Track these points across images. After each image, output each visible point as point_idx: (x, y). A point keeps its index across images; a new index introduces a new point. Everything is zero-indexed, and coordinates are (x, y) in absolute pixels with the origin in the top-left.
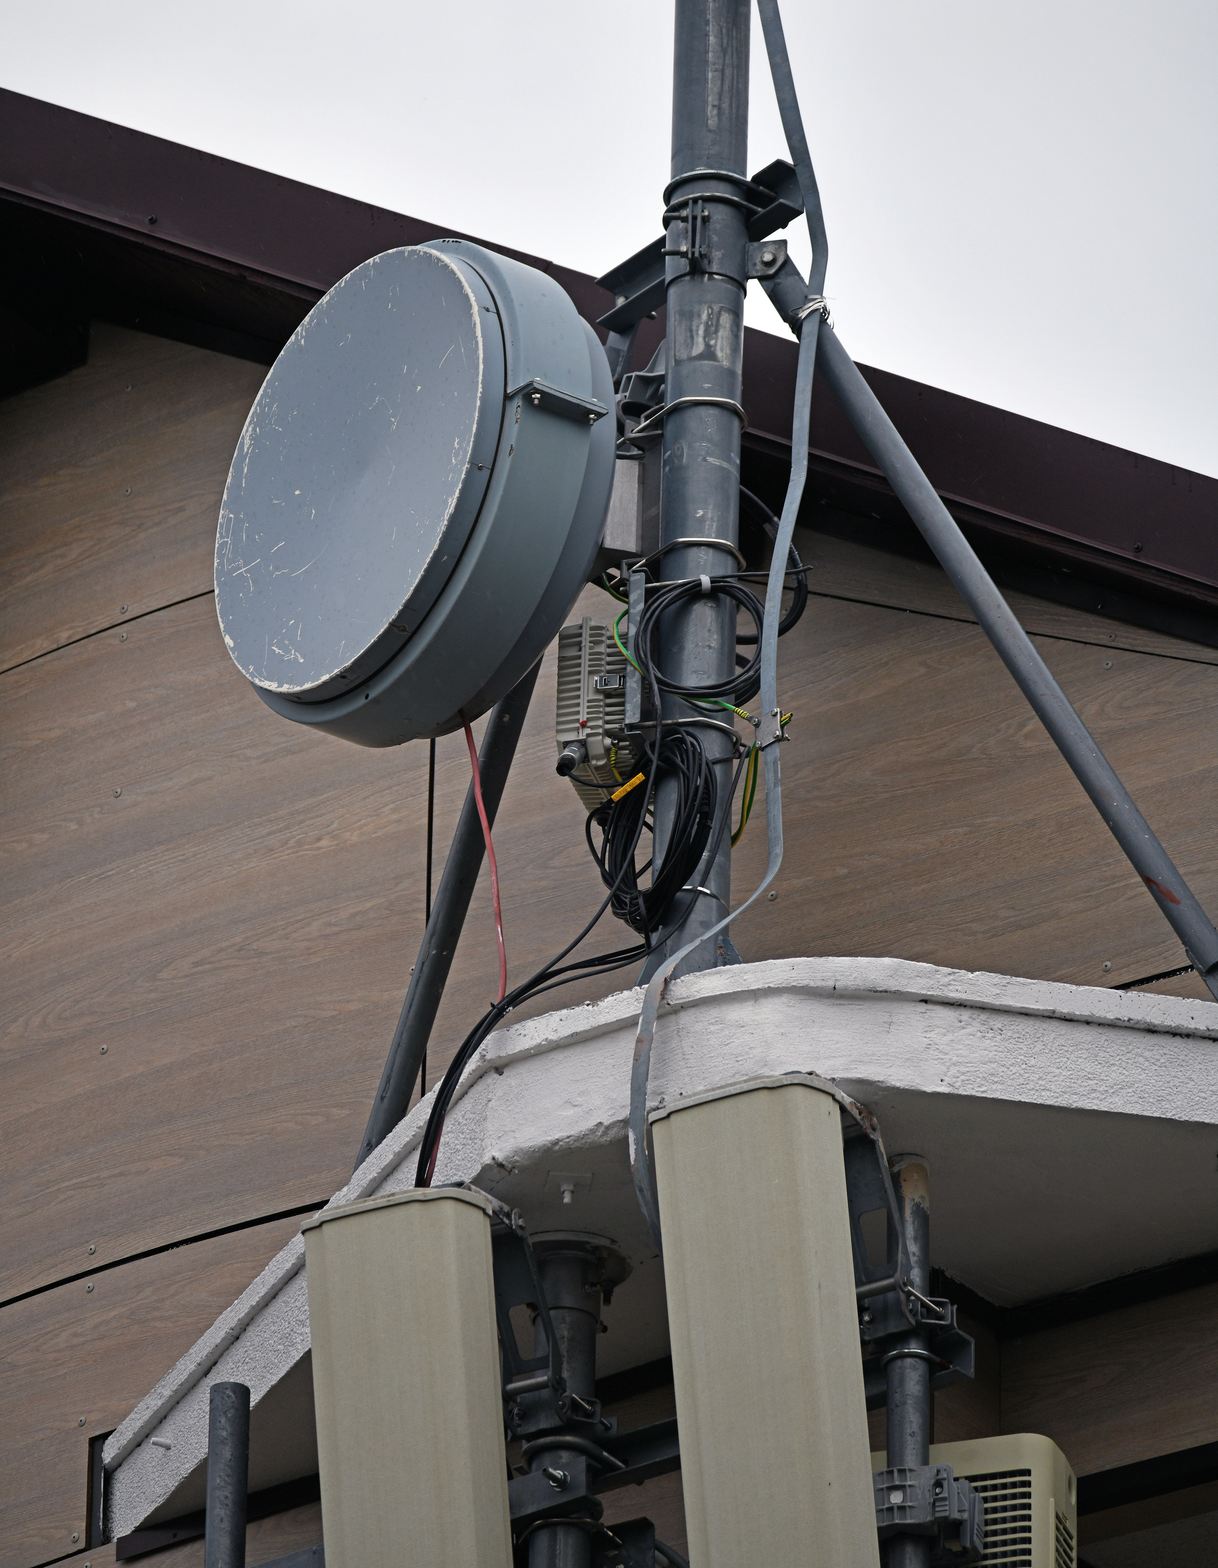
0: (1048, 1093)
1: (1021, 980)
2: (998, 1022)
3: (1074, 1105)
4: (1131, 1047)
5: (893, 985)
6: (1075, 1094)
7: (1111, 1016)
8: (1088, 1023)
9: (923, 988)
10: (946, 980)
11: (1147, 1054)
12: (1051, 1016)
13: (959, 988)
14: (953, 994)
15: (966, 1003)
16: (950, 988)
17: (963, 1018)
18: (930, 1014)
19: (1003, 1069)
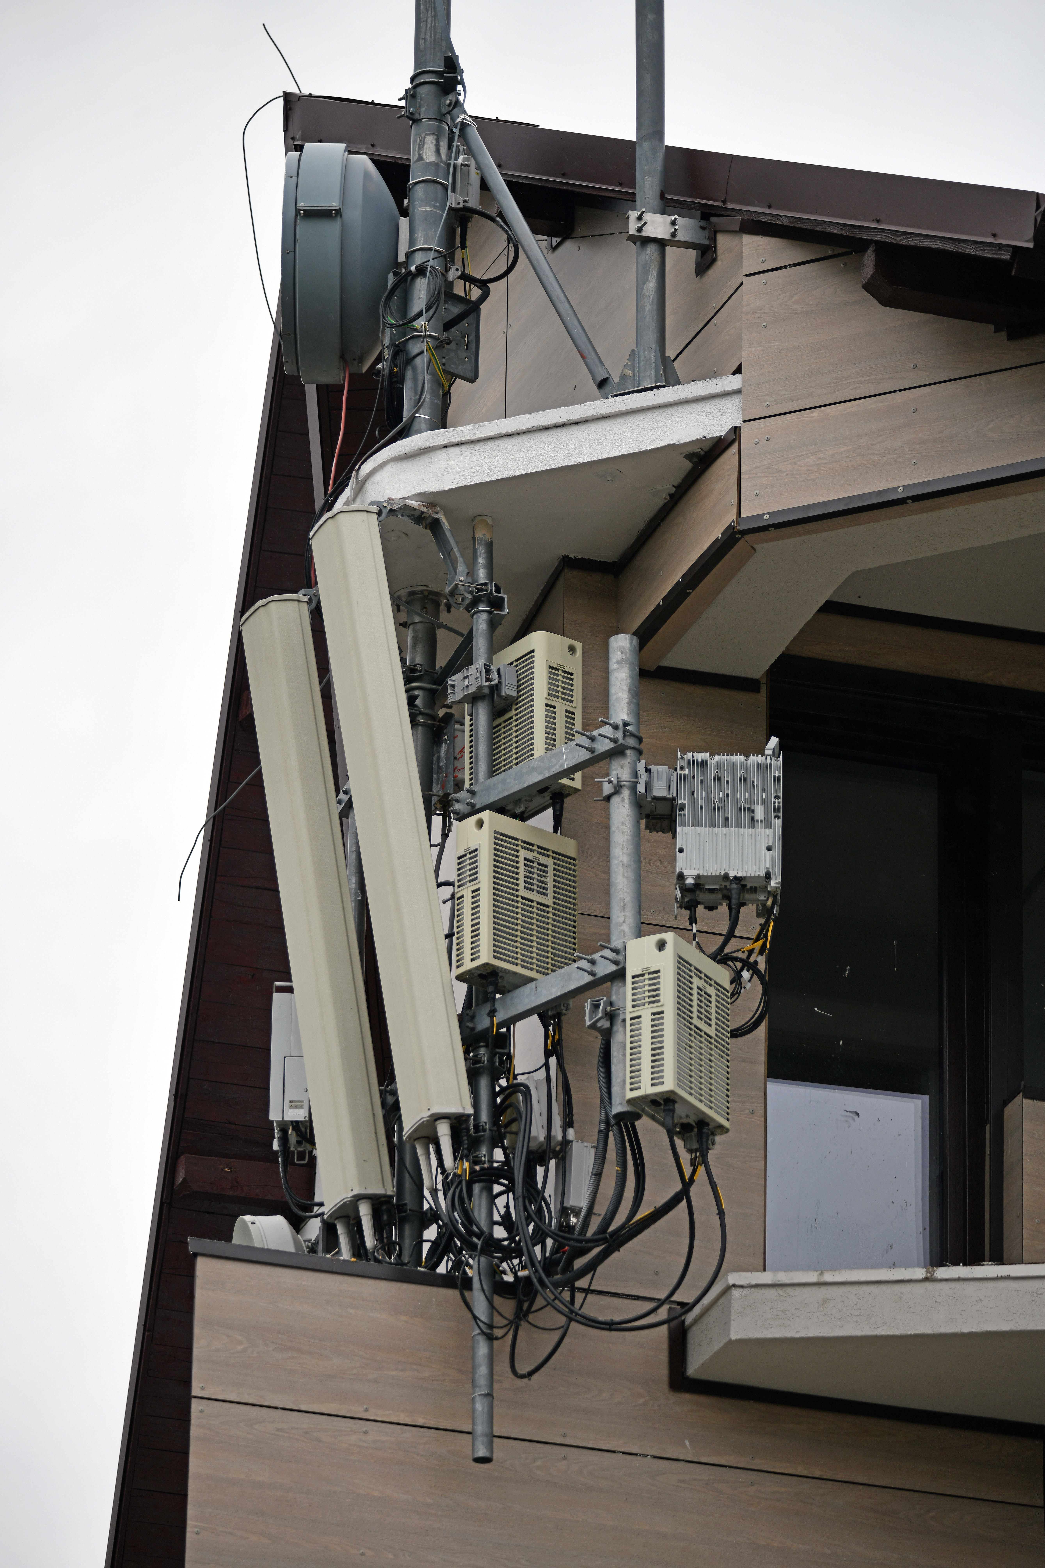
0: (500, 473)
1: (484, 423)
2: (478, 447)
3: (511, 475)
4: (537, 439)
5: (428, 444)
6: (512, 470)
7: (524, 428)
8: (518, 434)
9: (441, 442)
10: (451, 434)
11: (545, 440)
12: (501, 437)
13: (457, 436)
14: (455, 440)
15: (463, 442)
16: (453, 437)
17: (462, 449)
18: (448, 452)
19: (480, 468)
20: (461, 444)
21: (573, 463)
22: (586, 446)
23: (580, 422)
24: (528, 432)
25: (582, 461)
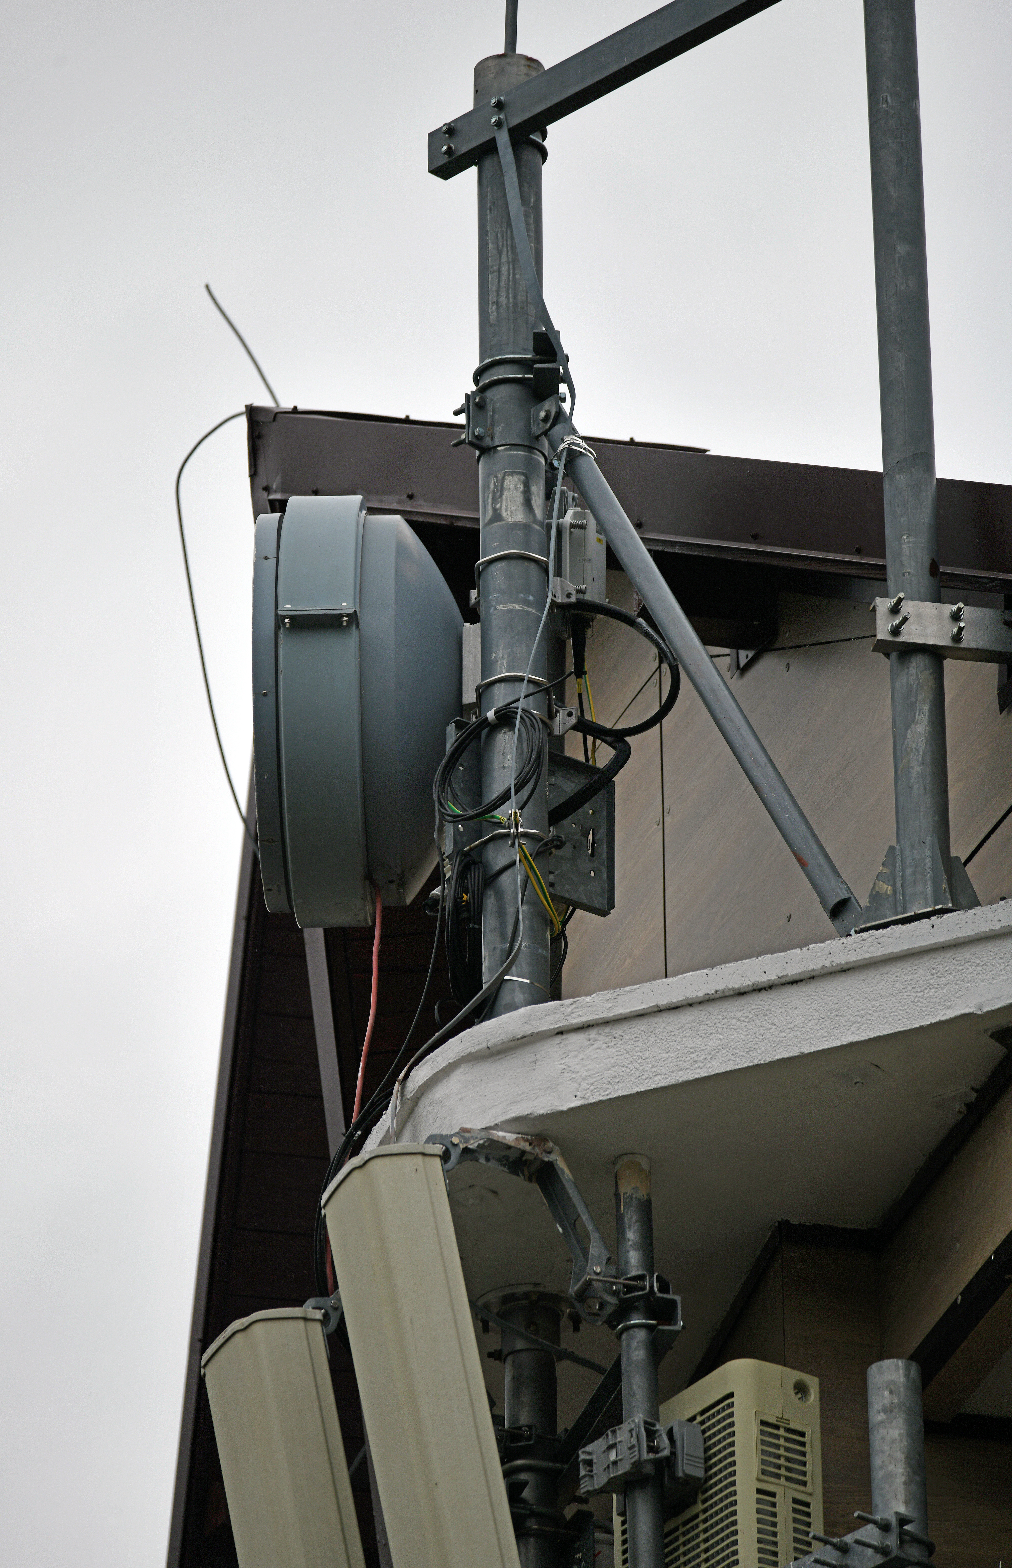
0: (659, 1077)
1: (628, 988)
2: (618, 1031)
3: (681, 1080)
5: (528, 1030)
6: (681, 1070)
7: (701, 994)
8: (691, 1005)
9: (552, 1024)
10: (569, 1010)
12: (658, 1011)
13: (580, 1013)
14: (576, 1020)
15: (591, 1023)
16: (573, 1015)
17: (591, 1037)
18: (566, 1042)
19: (623, 1069)
20: (589, 1026)
21: (791, 1055)
22: (813, 1022)
23: (801, 981)
24: (708, 1000)
25: (807, 1050)
